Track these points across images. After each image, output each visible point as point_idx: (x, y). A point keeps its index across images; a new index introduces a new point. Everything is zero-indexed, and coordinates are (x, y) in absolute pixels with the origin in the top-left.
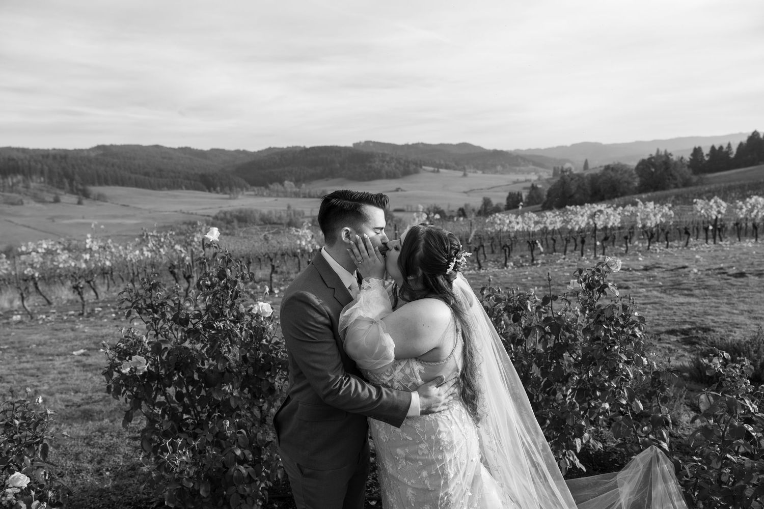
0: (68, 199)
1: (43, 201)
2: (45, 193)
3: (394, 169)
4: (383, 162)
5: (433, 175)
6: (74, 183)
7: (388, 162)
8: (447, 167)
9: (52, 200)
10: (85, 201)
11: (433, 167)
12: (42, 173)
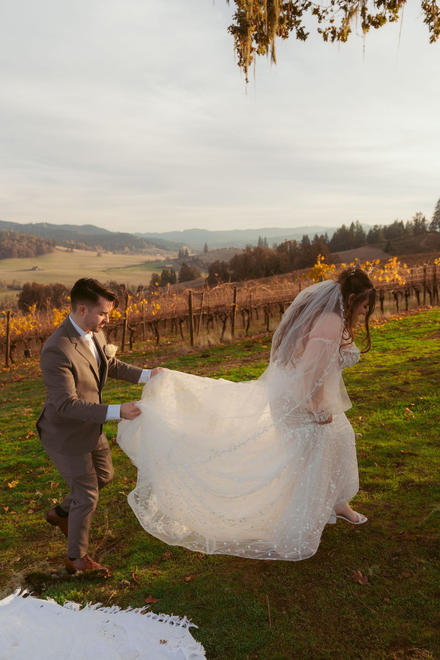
3: (26, 247)
4: (14, 240)
5: (67, 254)
7: (18, 241)
8: (78, 248)
11: (65, 247)
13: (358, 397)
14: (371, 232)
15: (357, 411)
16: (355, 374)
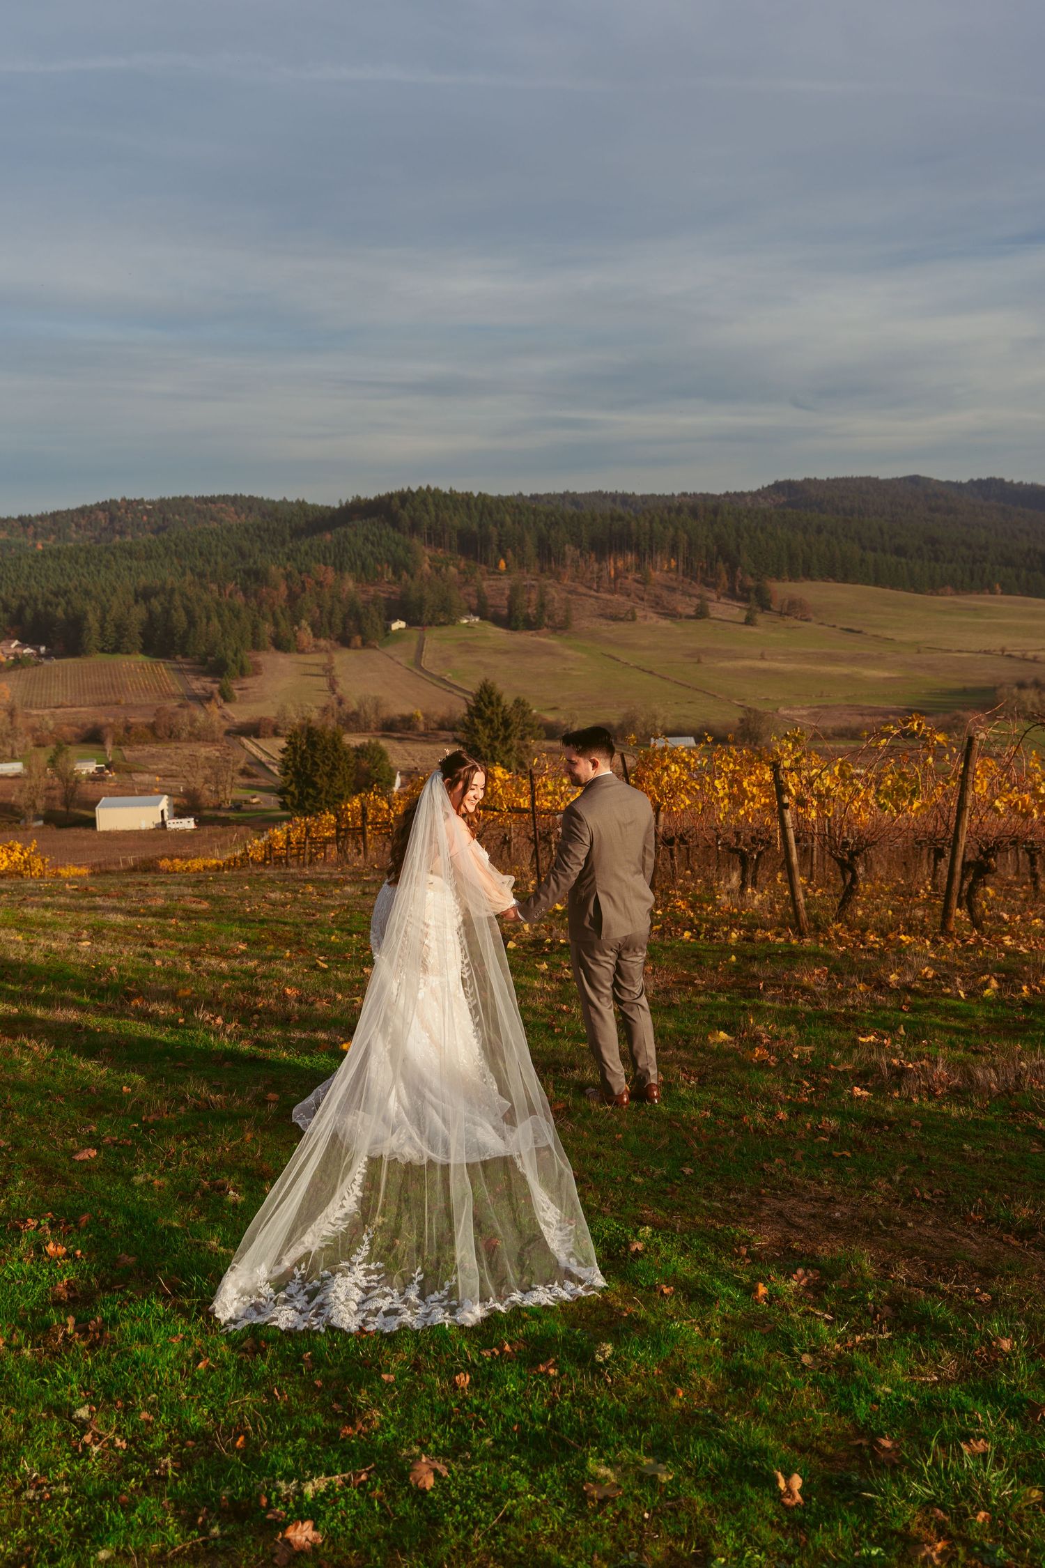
0: (725, 610)
1: (672, 615)
2: (678, 596)
6: (739, 573)
9: (691, 611)
10: (760, 618)
12: (674, 550)
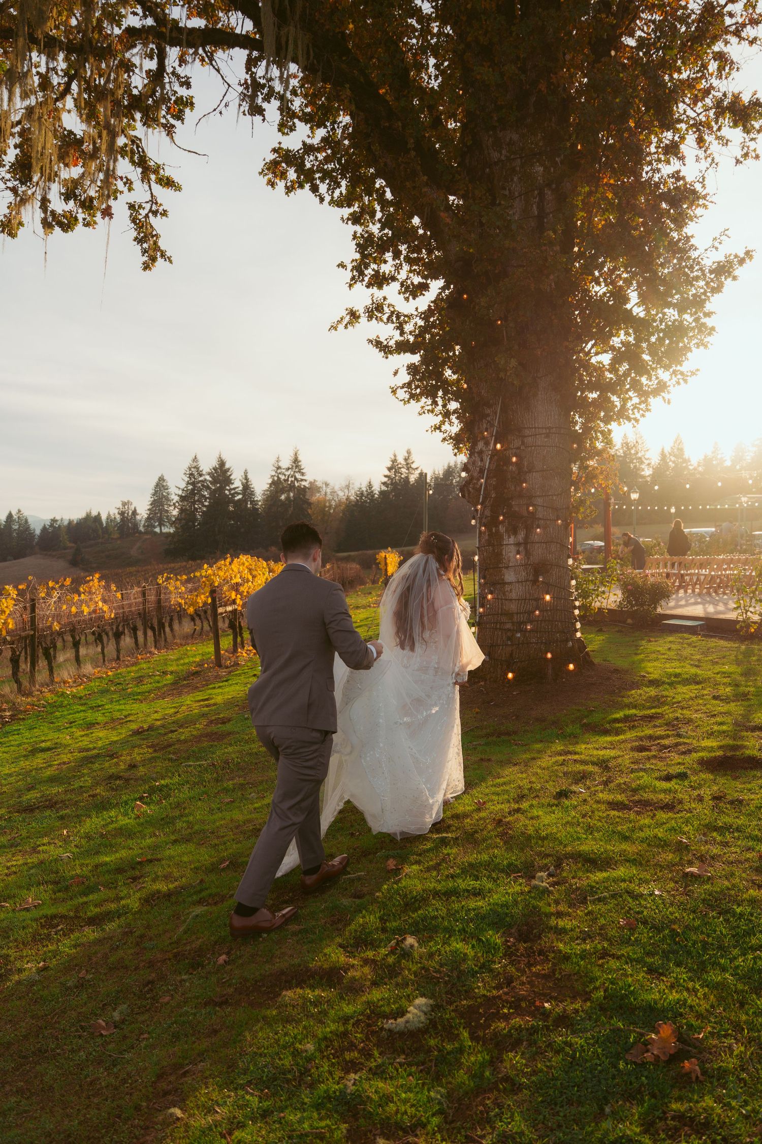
13: (56, 803)
14: (44, 529)
15: (58, 824)
16: (45, 768)
